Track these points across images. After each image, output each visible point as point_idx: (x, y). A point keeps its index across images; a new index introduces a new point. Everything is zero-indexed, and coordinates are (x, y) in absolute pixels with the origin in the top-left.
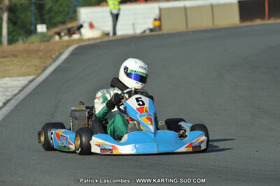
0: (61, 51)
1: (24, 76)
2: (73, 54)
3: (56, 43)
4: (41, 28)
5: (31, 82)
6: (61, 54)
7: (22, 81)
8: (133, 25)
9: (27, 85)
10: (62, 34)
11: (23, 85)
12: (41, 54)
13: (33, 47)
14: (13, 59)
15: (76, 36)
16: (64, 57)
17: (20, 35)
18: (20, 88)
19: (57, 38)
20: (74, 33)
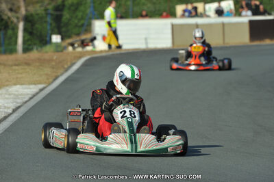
0: (74, 62)
1: (35, 84)
2: (85, 65)
3: (68, 53)
4: (56, 39)
5: (41, 90)
6: (73, 64)
7: (33, 89)
8: (146, 39)
9: (37, 93)
10: (76, 45)
11: (34, 93)
12: (54, 63)
13: (46, 56)
14: (26, 67)
15: (89, 48)
16: (75, 67)
17: (35, 44)
18: (30, 96)
19: (70, 48)
20: (87, 45)
